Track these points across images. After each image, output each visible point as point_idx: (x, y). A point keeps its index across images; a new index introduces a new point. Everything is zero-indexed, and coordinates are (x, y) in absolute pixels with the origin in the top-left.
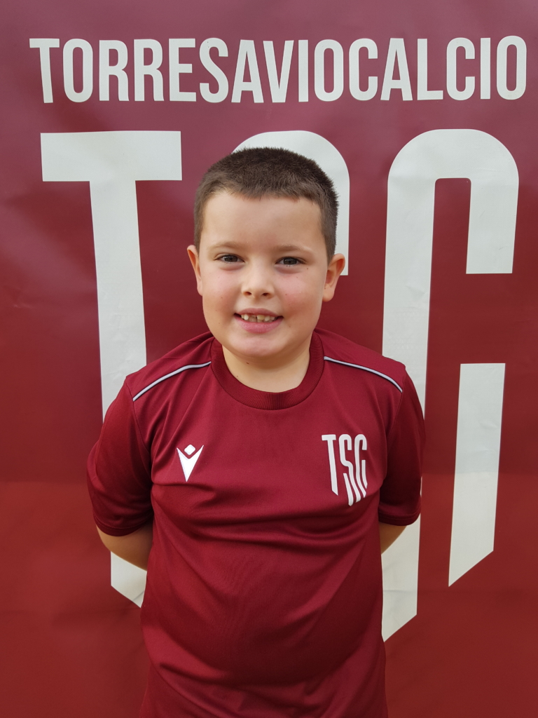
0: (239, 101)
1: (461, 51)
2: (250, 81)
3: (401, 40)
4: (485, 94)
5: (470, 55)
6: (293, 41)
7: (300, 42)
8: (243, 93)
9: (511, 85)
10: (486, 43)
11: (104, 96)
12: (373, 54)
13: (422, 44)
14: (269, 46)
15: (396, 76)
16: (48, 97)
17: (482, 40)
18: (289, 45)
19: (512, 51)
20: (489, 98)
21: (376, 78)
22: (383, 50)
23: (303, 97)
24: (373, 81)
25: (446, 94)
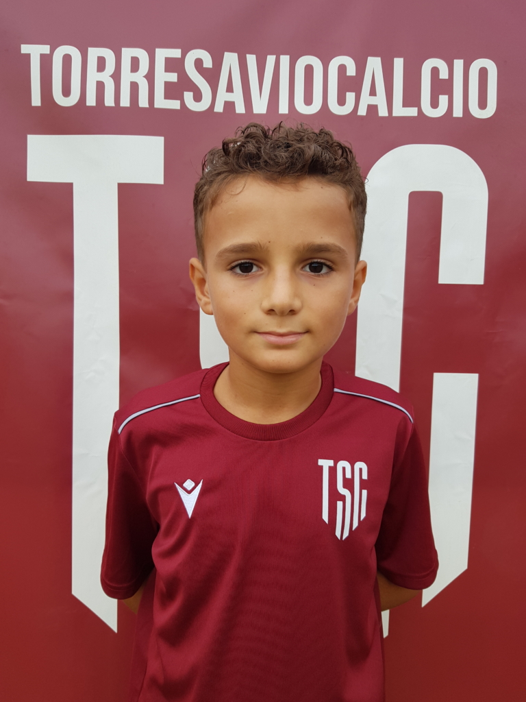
0: (221, 111)
1: (435, 71)
2: (233, 92)
3: (378, 60)
4: (458, 112)
5: (444, 74)
6: (275, 57)
7: (282, 57)
8: (226, 103)
9: (483, 104)
10: (459, 64)
11: (91, 101)
12: (351, 71)
13: (399, 64)
14: (251, 60)
15: (373, 92)
16: (36, 101)
17: (456, 62)
18: (271, 60)
19: (483, 73)
20: (461, 116)
21: (354, 94)
22: (361, 68)
23: (283, 109)
24: (350, 97)
25: (420, 111)
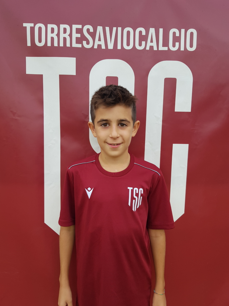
0: (97, 48)
1: (174, 33)
2: (101, 41)
3: (154, 29)
4: (182, 49)
5: (177, 35)
6: (116, 28)
7: (119, 28)
8: (98, 45)
9: (191, 46)
10: (183, 31)
11: (49, 44)
12: (144, 33)
13: (161, 30)
14: (107, 29)
15: (152, 41)
16: (29, 44)
18: (114, 29)
19: (192, 34)
20: (183, 50)
21: (145, 42)
22: (147, 32)
23: (119, 47)
24: (143, 43)
25: (169, 48)
